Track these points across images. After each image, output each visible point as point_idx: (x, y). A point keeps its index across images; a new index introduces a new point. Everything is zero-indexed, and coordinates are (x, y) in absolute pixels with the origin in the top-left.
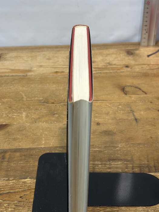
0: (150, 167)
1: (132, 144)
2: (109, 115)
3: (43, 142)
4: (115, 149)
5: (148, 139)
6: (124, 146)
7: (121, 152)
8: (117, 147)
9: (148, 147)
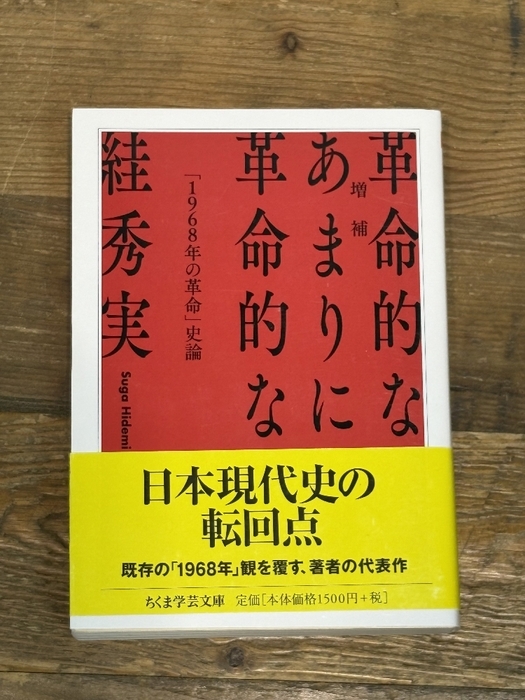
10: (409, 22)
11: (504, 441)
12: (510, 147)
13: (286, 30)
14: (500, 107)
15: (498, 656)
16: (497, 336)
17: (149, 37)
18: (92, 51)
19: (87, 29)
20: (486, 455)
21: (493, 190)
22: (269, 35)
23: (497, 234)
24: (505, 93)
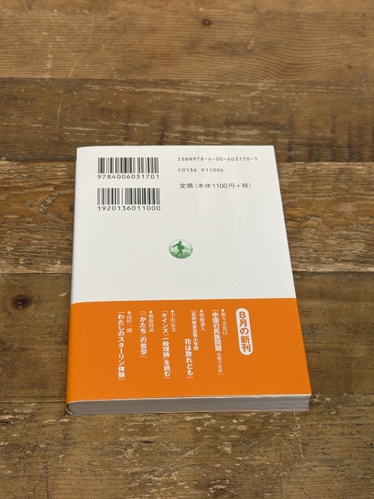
1: (294, 82)
3: (49, 66)
4: (247, 96)
5: (341, 70)
6: (272, 87)
7: (262, 104)
8: (253, 90)
9: (339, 93)
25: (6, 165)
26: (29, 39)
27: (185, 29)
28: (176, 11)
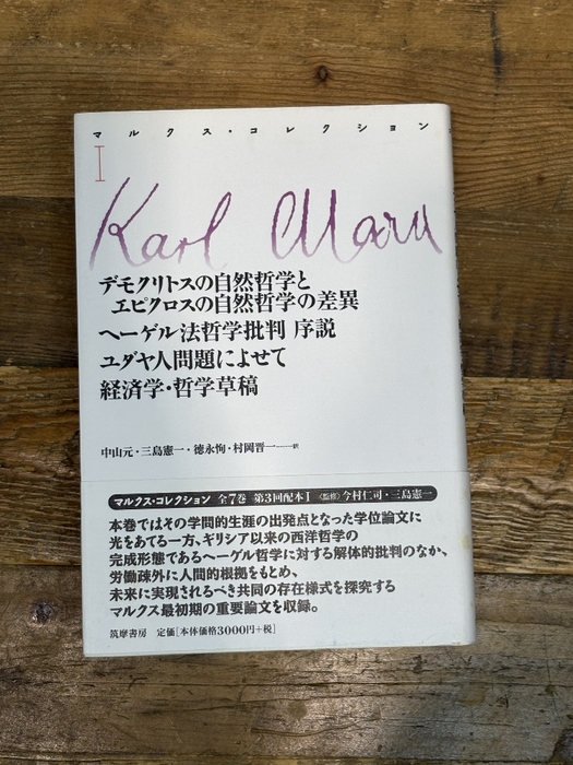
0: (497, 347)
2: (378, 16)
5: (525, 186)
9: (514, 235)
10: (414, 56)
11: (491, 383)
12: (495, 153)
13: (319, 64)
14: (485, 122)
15: (488, 548)
16: (485, 302)
17: (212, 72)
18: (168, 84)
19: (164, 67)
20: (478, 394)
21: (481, 188)
22: (305, 67)
23: (485, 222)
24: (490, 110)
25: (13, 375)
26: (39, 110)
27: (287, 91)
28: (274, 46)
